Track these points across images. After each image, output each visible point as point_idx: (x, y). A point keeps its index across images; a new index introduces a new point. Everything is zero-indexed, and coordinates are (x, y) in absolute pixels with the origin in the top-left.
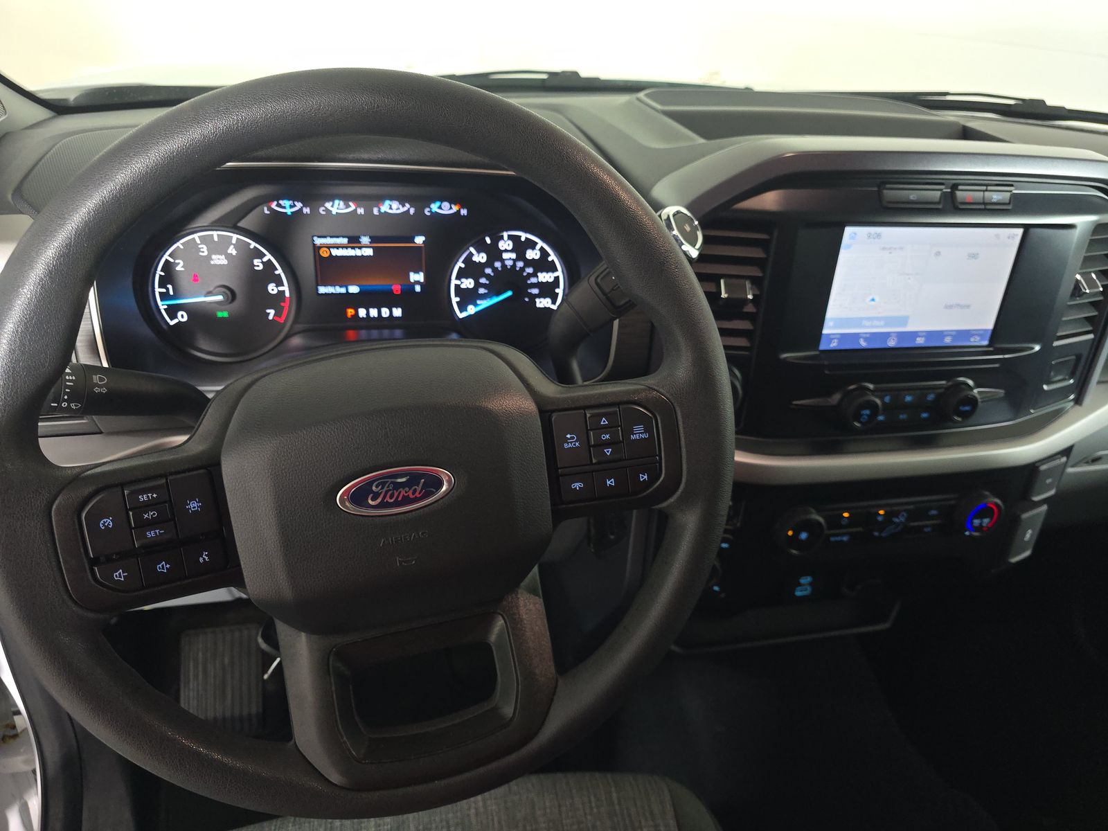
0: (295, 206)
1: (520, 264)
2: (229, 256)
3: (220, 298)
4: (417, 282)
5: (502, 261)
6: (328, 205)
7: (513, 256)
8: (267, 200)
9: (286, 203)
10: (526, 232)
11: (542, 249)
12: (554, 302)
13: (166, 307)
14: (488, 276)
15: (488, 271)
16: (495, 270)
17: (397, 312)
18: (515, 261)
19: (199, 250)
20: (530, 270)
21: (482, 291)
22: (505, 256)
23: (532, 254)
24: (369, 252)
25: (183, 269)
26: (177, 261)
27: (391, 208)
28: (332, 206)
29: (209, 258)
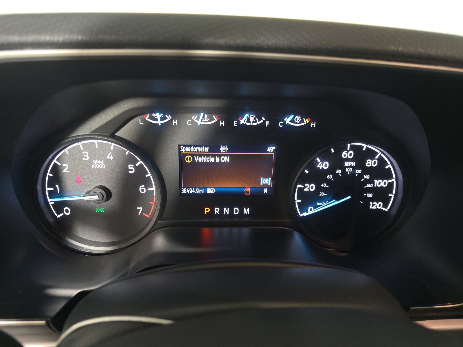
0: (166, 118)
1: (359, 171)
2: (107, 161)
3: (96, 197)
4: (266, 186)
5: (343, 168)
6: (194, 118)
7: (354, 164)
8: (141, 112)
9: (158, 115)
10: (367, 143)
11: (381, 159)
12: (385, 206)
13: (53, 203)
14: (328, 182)
15: (330, 177)
16: (335, 175)
17: (246, 211)
18: (354, 168)
19: (82, 156)
20: (367, 177)
21: (322, 194)
22: (347, 164)
23: (370, 163)
24: (227, 159)
25: (68, 172)
26: (64, 165)
27: (248, 121)
28: (198, 119)
29: (90, 162)
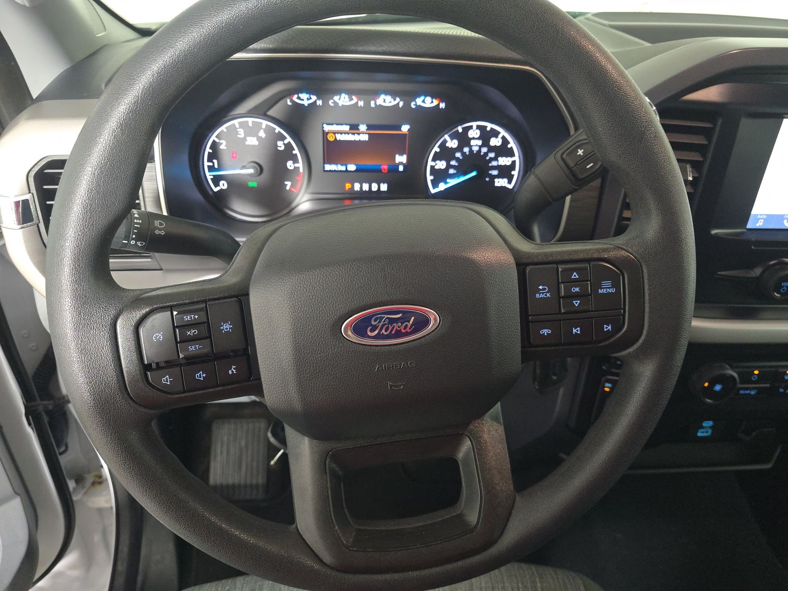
0: (311, 98)
1: (484, 150)
2: (259, 139)
3: (251, 171)
4: (401, 163)
5: (470, 147)
6: (336, 98)
7: (480, 142)
8: (290, 93)
9: (304, 96)
10: (492, 122)
11: (504, 138)
12: (510, 182)
13: (212, 177)
14: (457, 159)
15: (458, 155)
16: (463, 154)
17: (384, 187)
18: (480, 147)
19: (237, 133)
20: (492, 155)
21: (452, 171)
22: (473, 142)
23: (495, 142)
24: (365, 138)
25: (225, 148)
26: (221, 141)
27: (384, 101)
28: (339, 99)
29: (244, 139)
